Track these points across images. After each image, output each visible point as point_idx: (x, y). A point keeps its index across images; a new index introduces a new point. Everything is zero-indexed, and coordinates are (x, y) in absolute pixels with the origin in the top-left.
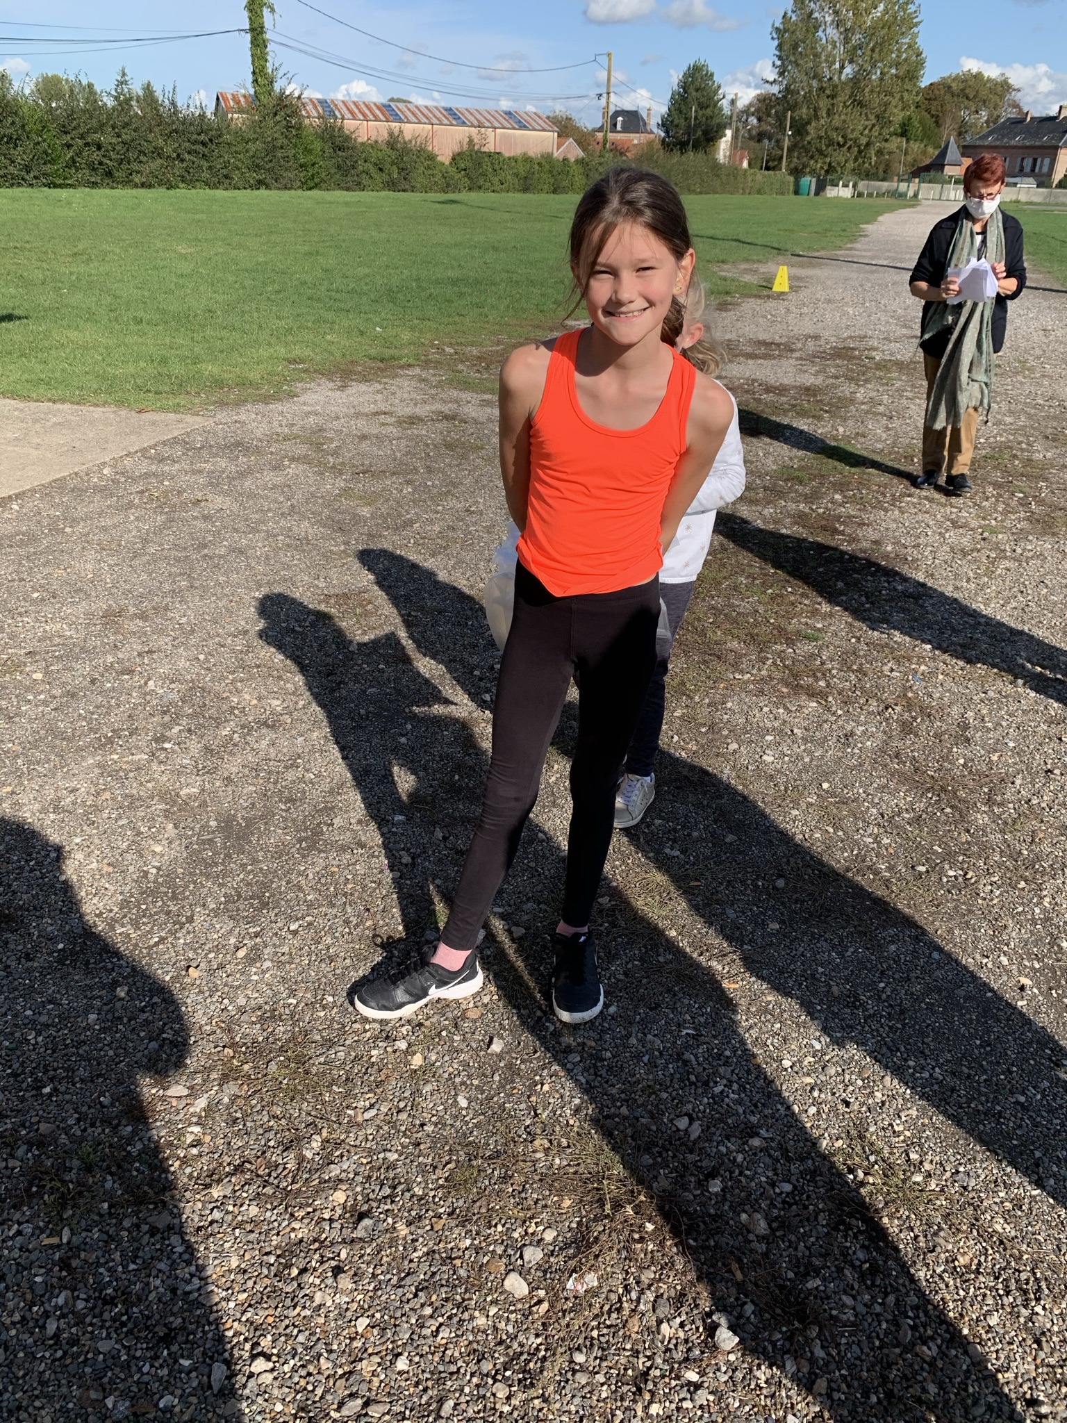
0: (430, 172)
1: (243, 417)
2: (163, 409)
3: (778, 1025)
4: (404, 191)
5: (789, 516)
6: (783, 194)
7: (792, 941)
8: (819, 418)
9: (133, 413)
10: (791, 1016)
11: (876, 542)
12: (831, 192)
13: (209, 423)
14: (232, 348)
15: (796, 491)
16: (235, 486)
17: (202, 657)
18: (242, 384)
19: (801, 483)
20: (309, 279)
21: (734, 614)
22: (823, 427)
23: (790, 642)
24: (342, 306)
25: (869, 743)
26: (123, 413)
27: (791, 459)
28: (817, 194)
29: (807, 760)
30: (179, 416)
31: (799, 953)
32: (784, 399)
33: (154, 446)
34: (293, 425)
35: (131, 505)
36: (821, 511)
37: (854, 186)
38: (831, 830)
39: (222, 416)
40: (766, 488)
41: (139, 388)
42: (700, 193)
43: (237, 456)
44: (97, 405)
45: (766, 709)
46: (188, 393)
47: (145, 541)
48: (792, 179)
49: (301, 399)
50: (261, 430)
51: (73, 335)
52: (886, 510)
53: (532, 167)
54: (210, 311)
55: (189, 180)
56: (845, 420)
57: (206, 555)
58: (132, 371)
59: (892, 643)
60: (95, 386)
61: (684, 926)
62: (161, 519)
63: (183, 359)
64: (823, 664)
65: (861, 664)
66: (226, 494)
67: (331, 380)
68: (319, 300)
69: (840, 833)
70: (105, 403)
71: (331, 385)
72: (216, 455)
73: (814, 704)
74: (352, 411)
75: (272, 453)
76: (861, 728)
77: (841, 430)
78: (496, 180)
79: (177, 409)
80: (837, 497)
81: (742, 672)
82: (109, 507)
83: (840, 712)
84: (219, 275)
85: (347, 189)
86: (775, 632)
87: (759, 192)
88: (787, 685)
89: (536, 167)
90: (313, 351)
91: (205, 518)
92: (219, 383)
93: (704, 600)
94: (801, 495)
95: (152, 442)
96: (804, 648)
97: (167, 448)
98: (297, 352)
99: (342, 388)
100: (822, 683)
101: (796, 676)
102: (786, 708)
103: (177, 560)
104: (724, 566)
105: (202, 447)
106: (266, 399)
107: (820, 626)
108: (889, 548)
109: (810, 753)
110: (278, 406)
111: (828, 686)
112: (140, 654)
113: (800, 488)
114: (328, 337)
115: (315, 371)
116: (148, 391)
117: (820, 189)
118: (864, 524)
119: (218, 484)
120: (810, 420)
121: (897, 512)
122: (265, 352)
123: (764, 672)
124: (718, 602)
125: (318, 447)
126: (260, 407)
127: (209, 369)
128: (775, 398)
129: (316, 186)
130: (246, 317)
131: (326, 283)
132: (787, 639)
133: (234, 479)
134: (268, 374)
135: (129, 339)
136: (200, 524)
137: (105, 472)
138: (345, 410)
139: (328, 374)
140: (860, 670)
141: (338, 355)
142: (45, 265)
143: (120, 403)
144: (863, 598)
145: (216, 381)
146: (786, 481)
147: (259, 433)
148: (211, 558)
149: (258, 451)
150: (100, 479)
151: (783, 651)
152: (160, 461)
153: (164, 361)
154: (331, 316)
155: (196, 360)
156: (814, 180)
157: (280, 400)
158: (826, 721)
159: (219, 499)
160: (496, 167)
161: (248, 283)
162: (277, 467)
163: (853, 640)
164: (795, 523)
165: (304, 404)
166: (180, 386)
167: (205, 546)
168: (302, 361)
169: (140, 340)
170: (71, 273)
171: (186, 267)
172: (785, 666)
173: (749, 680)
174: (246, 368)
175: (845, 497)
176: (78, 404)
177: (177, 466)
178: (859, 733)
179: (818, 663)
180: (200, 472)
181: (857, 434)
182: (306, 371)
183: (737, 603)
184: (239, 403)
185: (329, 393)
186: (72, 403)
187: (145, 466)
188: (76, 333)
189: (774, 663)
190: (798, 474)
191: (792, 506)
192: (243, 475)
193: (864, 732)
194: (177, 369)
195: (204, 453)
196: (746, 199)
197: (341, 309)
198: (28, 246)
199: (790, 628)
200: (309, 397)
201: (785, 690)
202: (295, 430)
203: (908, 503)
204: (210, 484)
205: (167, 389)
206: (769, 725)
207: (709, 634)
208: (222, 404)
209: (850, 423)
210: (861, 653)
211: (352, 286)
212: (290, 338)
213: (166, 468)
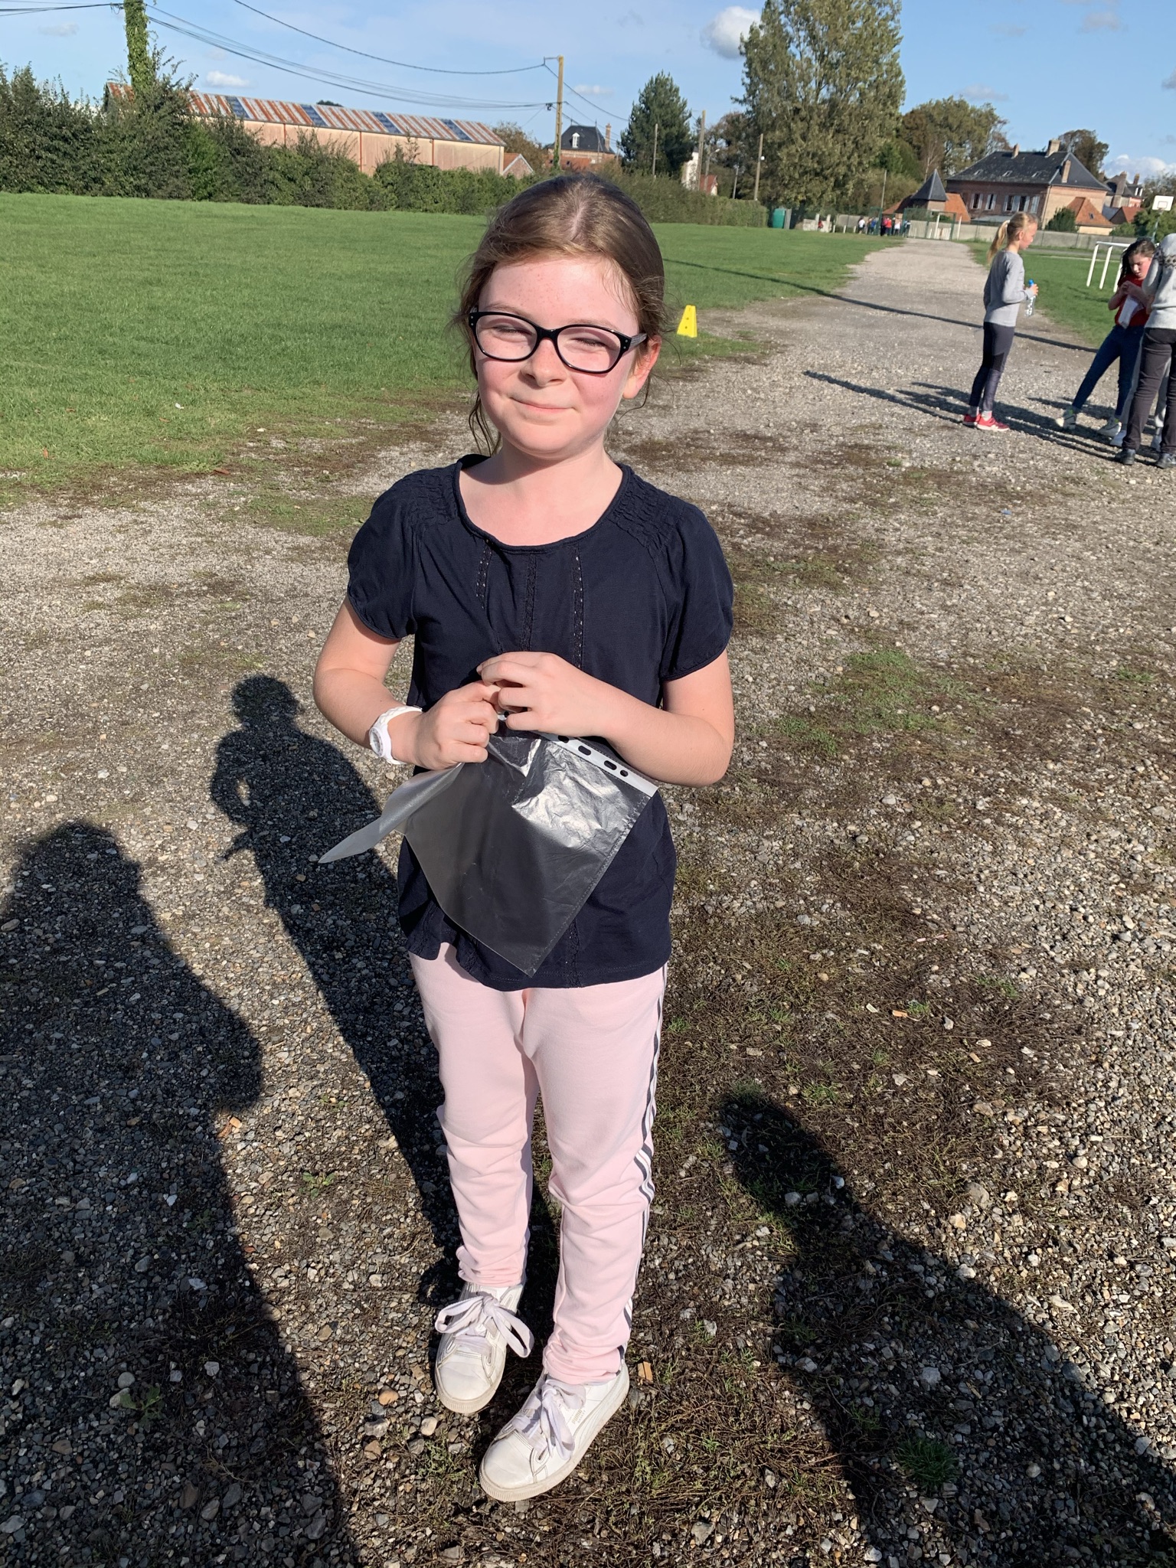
0: (350, 185)
4: (318, 206)
6: (755, 225)
28: (792, 226)
42: (665, 221)
48: (765, 209)
53: (471, 185)
78: (429, 198)
85: (248, 202)
87: (730, 223)
89: (477, 185)
117: (795, 220)
129: (210, 196)
156: (789, 211)
160: (429, 182)
196: (716, 230)
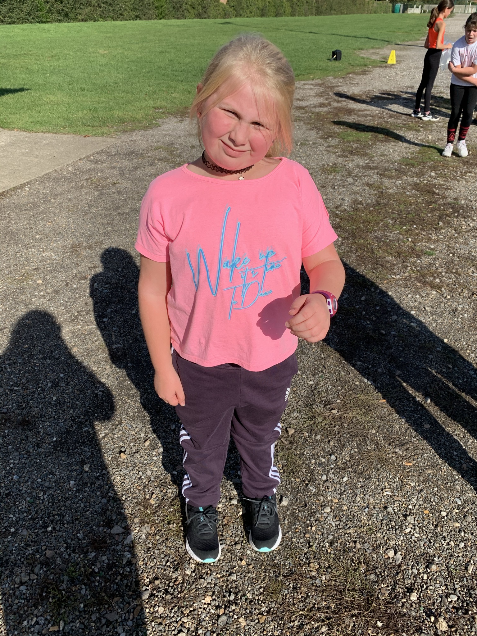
0: (217, 8)
1: (134, 138)
2: (96, 135)
3: (436, 489)
4: (205, 18)
5: (410, 185)
6: (386, 13)
7: (438, 435)
8: (418, 131)
9: (82, 137)
10: (443, 483)
11: (456, 199)
12: (410, 11)
13: (118, 142)
14: (128, 102)
15: (411, 171)
16: (132, 175)
17: (120, 269)
18: (134, 120)
19: (413, 166)
20: (162, 65)
21: (388, 241)
22: (421, 135)
23: (419, 257)
24: (179, 78)
25: (466, 315)
26: (77, 137)
27: (407, 153)
28: (403, 12)
29: (434, 325)
30: (104, 138)
31: (442, 443)
32: (399, 121)
33: (92, 155)
34: (158, 141)
35: (82, 187)
36: (425, 182)
37: (421, 8)
38: (451, 367)
39: (125, 137)
40: (396, 170)
41: (84, 125)
42: (347, 14)
43: (133, 159)
44: (65, 134)
45: (410, 296)
46: (107, 126)
47: (90, 206)
48: (391, 5)
49: (162, 128)
50: (144, 145)
51: (52, 97)
52: (458, 181)
53: (265, 4)
54: (116, 83)
55: (104, 17)
56: (431, 131)
57: (119, 213)
58: (81, 115)
59: (471, 257)
60: (63, 124)
61: (379, 427)
62: (97, 193)
63: (105, 108)
64: (437, 269)
65: (457, 269)
66: (128, 179)
67: (176, 117)
68: (168, 76)
69: (456, 369)
70: (68, 133)
71: (176, 120)
72: (122, 159)
73: (435, 293)
74: (187, 133)
75: (149, 157)
76: (461, 306)
77: (430, 137)
78: (248, 11)
79: (103, 135)
80: (433, 174)
81: (395, 274)
82: (72, 188)
83: (449, 297)
84: (120, 64)
85: (178, 18)
86: (410, 250)
87: (375, 12)
88: (420, 281)
89: (268, 4)
90: (167, 102)
91: (119, 192)
92: (122, 121)
93: (371, 233)
94: (414, 173)
95: (91, 153)
96: (426, 260)
97: (99, 156)
98: (159, 103)
99: (181, 121)
100: (438, 280)
101: (424, 276)
102: (420, 295)
103: (106, 216)
104: (379, 213)
105: (116, 154)
106: (145, 128)
107: (432, 247)
108: (463, 202)
109: (436, 321)
110: (150, 132)
111: (441, 281)
112: (89, 269)
113: (413, 169)
114: (173, 95)
115: (168, 113)
116: (89, 126)
117: (405, 9)
118: (448, 189)
119: (124, 174)
120: (414, 132)
121: (464, 182)
122: (144, 104)
123: (407, 274)
124: (379, 234)
125: (171, 152)
126: (142, 132)
127: (117, 113)
128: (395, 121)
129: (163, 17)
130: (134, 86)
131: (170, 67)
132: (417, 255)
133: (131, 171)
134: (146, 115)
135: (78, 99)
136: (116, 196)
137: (69, 169)
138: (183, 133)
139: (174, 114)
140: (456, 272)
141: (178, 103)
142: (38, 62)
143: (75, 132)
144: (454, 231)
145: (121, 120)
146: (405, 165)
147: (142, 146)
148: (122, 214)
149: (142, 156)
150: (67, 173)
151: (415, 262)
152: (96, 163)
153: (96, 110)
154: (173, 83)
155: (111, 109)
156: (402, 5)
157: (152, 128)
158: (442, 302)
159: (124, 182)
160: (248, 4)
161: (133, 68)
162: (152, 164)
163: (451, 255)
164: (413, 189)
165: (164, 130)
166: (104, 123)
167: (119, 208)
168: (161, 108)
169: (84, 99)
170: (51, 66)
171: (104, 61)
172: (417, 270)
173: (399, 279)
174: (135, 112)
175: (436, 174)
176: (56, 133)
177: (104, 165)
178: (459, 309)
179: (434, 268)
180: (115, 168)
181: (439, 139)
182: (163, 113)
183: (388, 234)
184: (132, 130)
185: (175, 124)
186: (53, 133)
187: (89, 166)
188: (54, 97)
189: (411, 269)
190: (411, 161)
191: (410, 179)
192: (135, 169)
193: (463, 309)
194: (102, 114)
195: (117, 158)
196: (369, 16)
197: (178, 80)
198: (30, 53)
199: (417, 248)
200: (165, 127)
201: (419, 284)
202: (160, 144)
203: (469, 176)
204: (120, 174)
205: (97, 124)
206: (412, 304)
207: (376, 252)
208: (124, 131)
209: (434, 133)
210: (456, 263)
211: (183, 68)
212: (155, 96)
213: (99, 166)
